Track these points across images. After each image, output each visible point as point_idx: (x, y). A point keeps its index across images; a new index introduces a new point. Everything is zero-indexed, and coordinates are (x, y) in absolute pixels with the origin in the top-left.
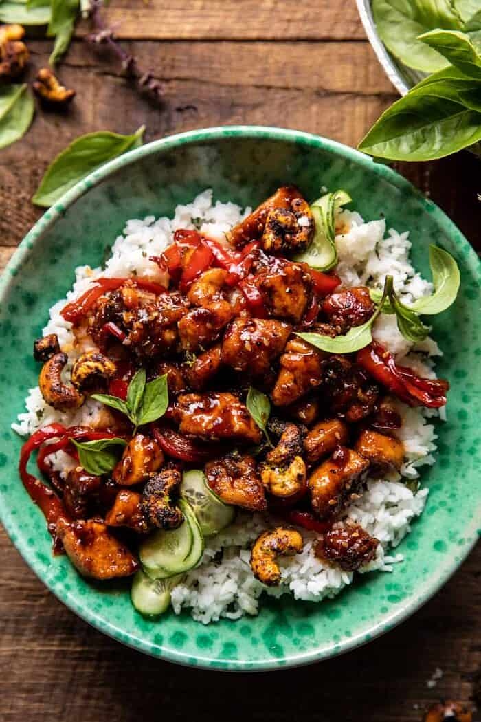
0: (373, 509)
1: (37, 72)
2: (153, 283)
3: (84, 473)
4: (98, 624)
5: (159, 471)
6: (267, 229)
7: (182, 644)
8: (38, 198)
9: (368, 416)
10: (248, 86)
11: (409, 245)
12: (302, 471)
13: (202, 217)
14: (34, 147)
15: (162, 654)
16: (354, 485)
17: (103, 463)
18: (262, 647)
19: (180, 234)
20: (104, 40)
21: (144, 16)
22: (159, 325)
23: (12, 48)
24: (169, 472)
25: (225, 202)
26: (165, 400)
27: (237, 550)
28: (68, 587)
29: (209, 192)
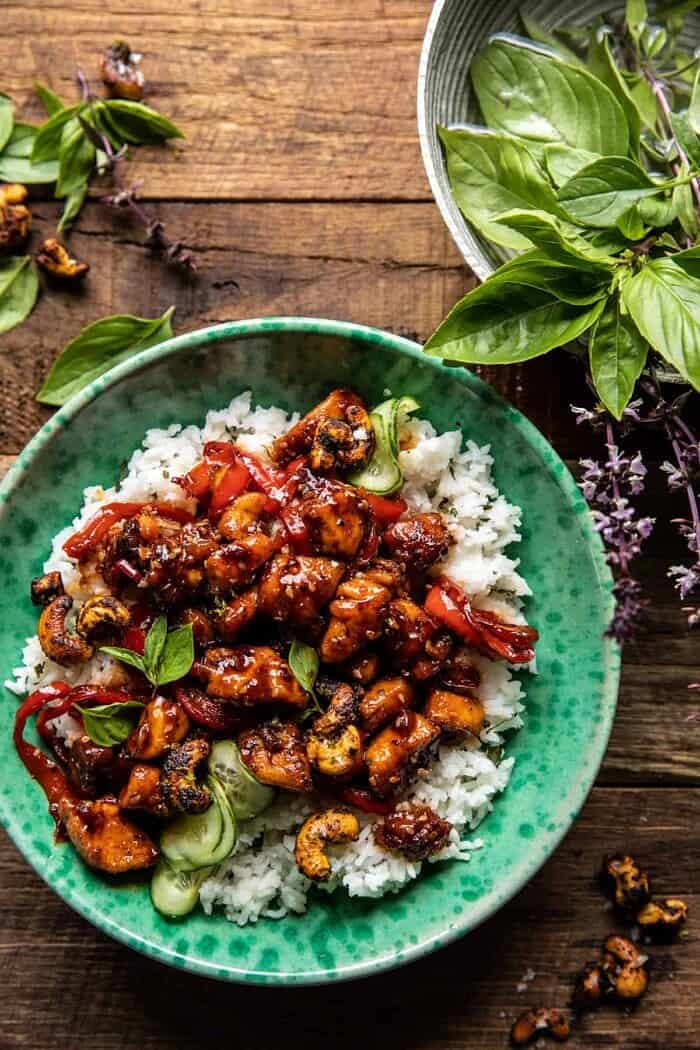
0: (446, 785)
1: (42, 242)
2: (177, 509)
3: (91, 744)
4: (108, 929)
5: (182, 742)
6: (316, 443)
7: (211, 952)
8: (44, 395)
9: (438, 673)
10: (302, 257)
11: (491, 461)
12: (356, 744)
13: (238, 426)
14: (38, 332)
15: (186, 966)
16: (421, 758)
17: (115, 731)
18: (309, 954)
19: (211, 448)
20: (124, 203)
21: (174, 171)
22: (182, 563)
23: (10, 213)
24: (195, 743)
25: (267, 407)
26: (190, 655)
27: (280, 836)
28: (72, 884)
29: (247, 394)
